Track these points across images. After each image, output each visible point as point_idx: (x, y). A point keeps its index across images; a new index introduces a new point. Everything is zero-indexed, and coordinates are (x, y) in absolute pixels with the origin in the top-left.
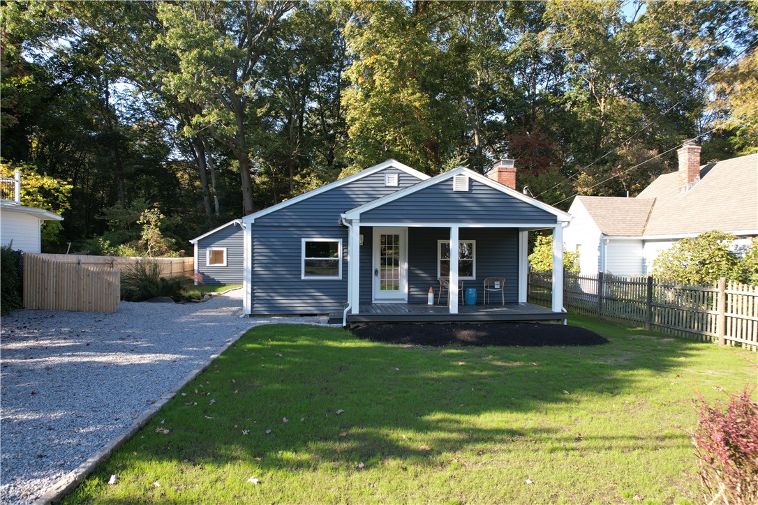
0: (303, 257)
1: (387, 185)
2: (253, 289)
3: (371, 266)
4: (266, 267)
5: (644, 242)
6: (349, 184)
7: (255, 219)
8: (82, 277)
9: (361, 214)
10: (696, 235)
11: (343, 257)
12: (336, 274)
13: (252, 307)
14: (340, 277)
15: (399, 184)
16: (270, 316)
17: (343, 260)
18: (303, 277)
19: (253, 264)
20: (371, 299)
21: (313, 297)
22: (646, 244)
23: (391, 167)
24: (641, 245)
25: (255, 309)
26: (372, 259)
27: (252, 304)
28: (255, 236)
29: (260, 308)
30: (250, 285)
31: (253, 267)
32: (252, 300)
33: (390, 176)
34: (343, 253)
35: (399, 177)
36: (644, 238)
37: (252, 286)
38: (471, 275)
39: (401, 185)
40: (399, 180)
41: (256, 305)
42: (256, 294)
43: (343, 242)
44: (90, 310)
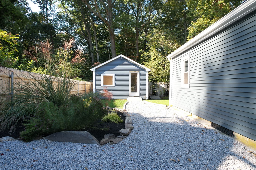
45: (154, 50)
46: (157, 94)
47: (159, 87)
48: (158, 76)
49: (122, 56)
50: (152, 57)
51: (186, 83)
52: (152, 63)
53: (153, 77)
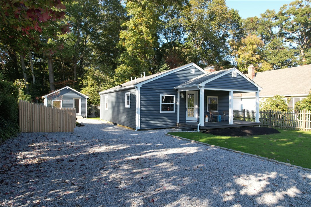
0: (161, 103)
1: (191, 73)
2: (141, 118)
3: (185, 107)
4: (146, 107)
5: (242, 99)
6: (178, 72)
7: (142, 85)
8: (55, 114)
9: (205, 84)
10: (273, 96)
11: (176, 103)
12: (173, 110)
13: (141, 126)
14: (174, 112)
15: (195, 73)
16: (147, 130)
17: (176, 104)
18: (161, 112)
19: (141, 106)
20: (185, 120)
21: (164, 121)
22: (243, 99)
23: (192, 66)
24: (241, 100)
25: (142, 127)
26: (185, 104)
27: (141, 125)
28: (142, 93)
29: (144, 126)
30: (140, 116)
31: (141, 107)
32: (141, 123)
33: (192, 69)
34: (176, 101)
35: (195, 70)
36: (242, 97)
37: (141, 116)
38: (217, 110)
39: (196, 74)
40: (195, 71)
41: (142, 125)
42: (142, 120)
43: (176, 96)
44: (60, 131)
45: (91, 79)
46: (94, 114)
47: (95, 108)
48: (94, 99)
49: (68, 87)
50: (89, 84)
51: (107, 108)
52: (89, 89)
53: (90, 100)
